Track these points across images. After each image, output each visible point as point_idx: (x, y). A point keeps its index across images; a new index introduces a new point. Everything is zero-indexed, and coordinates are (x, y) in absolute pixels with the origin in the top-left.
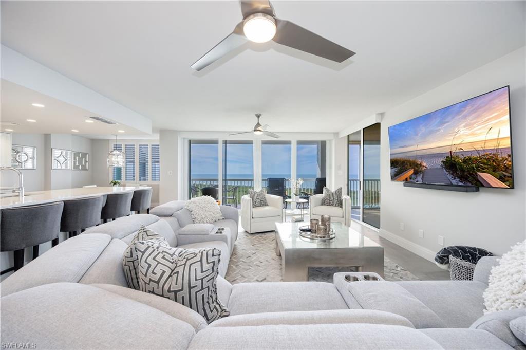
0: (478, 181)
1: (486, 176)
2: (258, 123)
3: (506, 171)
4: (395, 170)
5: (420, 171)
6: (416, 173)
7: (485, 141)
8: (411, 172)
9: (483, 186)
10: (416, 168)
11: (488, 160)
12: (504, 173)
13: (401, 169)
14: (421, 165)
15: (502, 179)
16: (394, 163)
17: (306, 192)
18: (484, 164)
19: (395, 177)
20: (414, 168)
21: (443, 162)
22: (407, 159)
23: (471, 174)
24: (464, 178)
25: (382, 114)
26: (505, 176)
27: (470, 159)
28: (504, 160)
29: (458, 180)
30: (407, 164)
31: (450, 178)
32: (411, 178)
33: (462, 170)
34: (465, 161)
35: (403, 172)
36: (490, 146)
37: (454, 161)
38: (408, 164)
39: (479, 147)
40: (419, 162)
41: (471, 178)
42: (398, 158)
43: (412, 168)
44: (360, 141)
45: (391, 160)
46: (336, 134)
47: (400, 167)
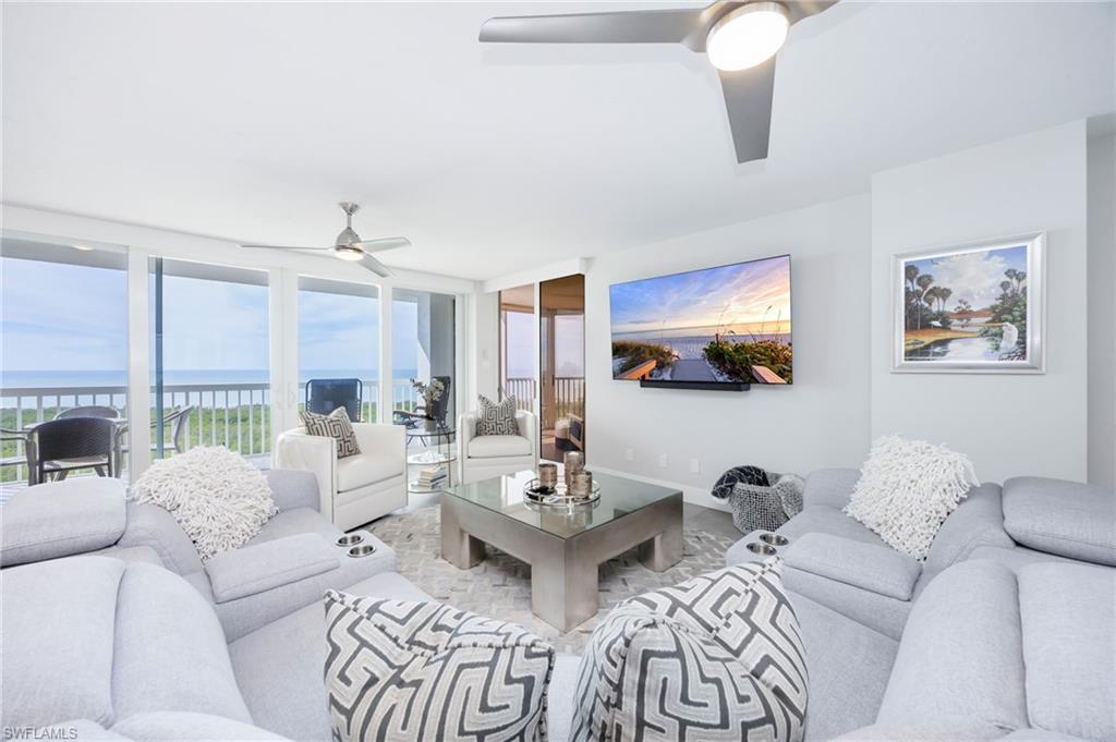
0: (753, 377)
1: (763, 371)
2: (349, 228)
3: (785, 364)
4: (621, 361)
5: (668, 364)
6: (661, 366)
7: (763, 324)
8: (652, 364)
9: (757, 382)
10: (661, 358)
11: (766, 349)
12: (785, 367)
13: (633, 360)
14: (669, 354)
15: (781, 374)
16: (618, 350)
17: (403, 410)
18: (761, 354)
19: (620, 373)
20: (656, 359)
21: (705, 349)
22: (645, 343)
23: (743, 369)
24: (736, 373)
25: (588, 261)
26: (784, 370)
27: (743, 347)
28: (784, 349)
29: (726, 376)
30: (644, 352)
31: (715, 373)
32: (651, 376)
33: (733, 363)
34: (736, 349)
35: (637, 364)
36: (769, 330)
37: (722, 349)
38: (647, 351)
39: (755, 331)
40: (666, 348)
41: (743, 374)
42: (628, 342)
43: (654, 358)
44: (533, 308)
45: (613, 344)
46: (479, 284)
47: (630, 357)
